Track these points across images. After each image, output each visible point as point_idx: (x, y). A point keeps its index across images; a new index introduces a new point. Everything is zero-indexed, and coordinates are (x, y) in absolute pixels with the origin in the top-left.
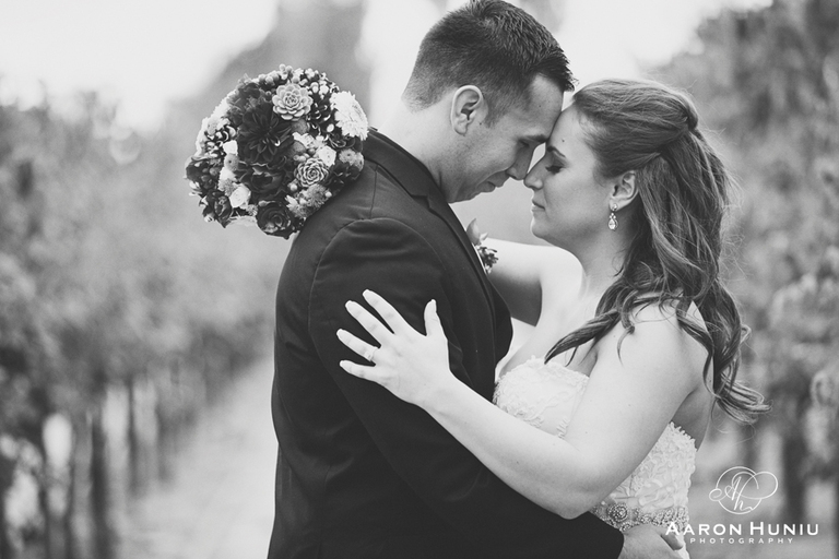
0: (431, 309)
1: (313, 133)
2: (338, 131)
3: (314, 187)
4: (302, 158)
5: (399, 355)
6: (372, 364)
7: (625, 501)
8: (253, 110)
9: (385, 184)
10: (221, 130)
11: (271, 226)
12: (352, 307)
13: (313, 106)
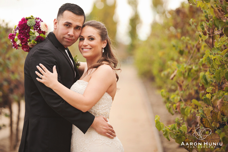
0: (54, 68)
1: (34, 29)
2: (40, 29)
3: (33, 41)
4: (31, 34)
5: (46, 77)
6: (41, 79)
7: (97, 110)
8: (23, 24)
9: (49, 42)
10: (17, 28)
11: (25, 49)
12: (38, 67)
13: (35, 24)
